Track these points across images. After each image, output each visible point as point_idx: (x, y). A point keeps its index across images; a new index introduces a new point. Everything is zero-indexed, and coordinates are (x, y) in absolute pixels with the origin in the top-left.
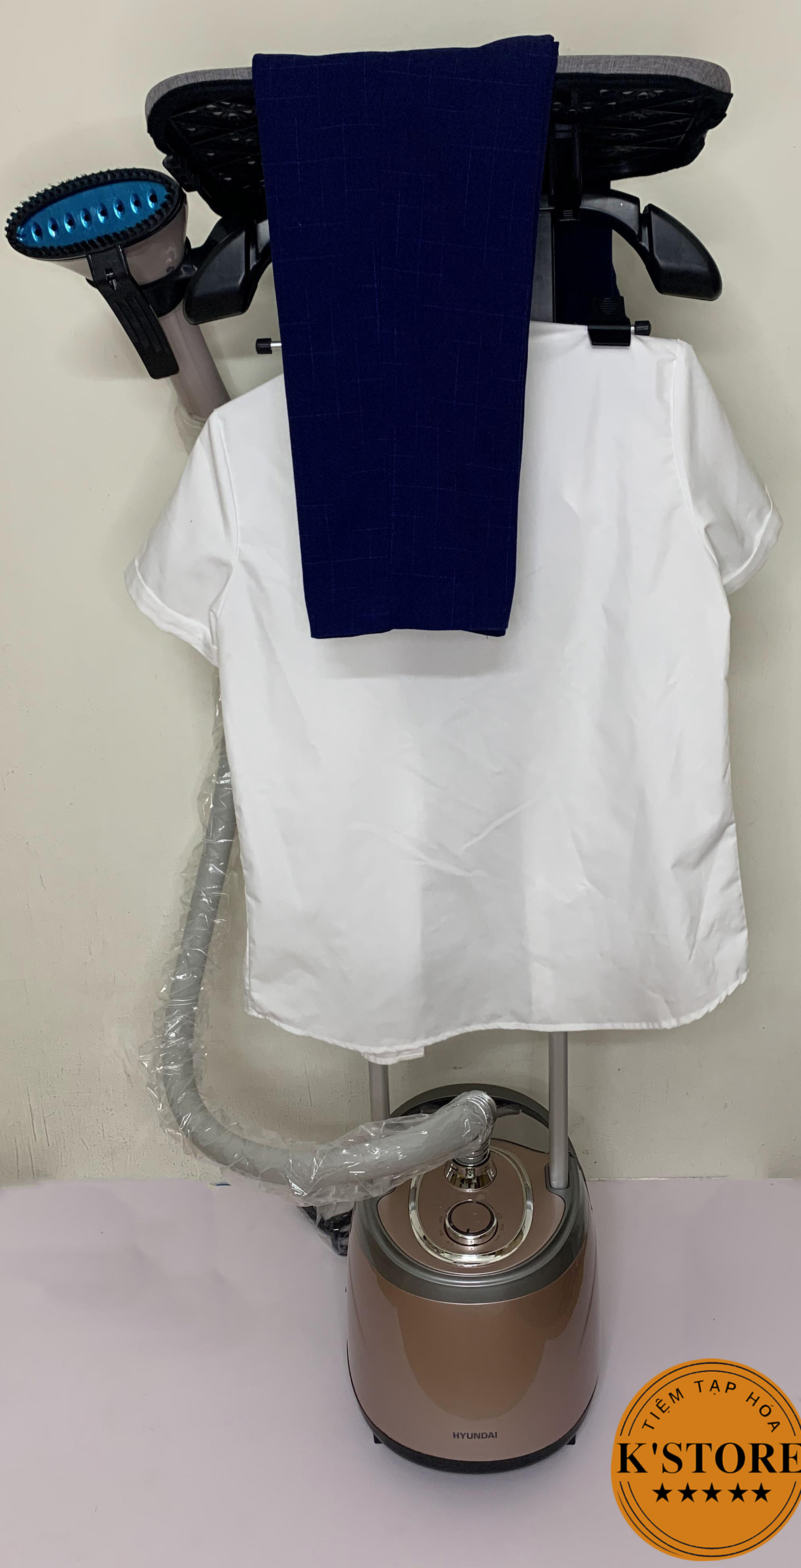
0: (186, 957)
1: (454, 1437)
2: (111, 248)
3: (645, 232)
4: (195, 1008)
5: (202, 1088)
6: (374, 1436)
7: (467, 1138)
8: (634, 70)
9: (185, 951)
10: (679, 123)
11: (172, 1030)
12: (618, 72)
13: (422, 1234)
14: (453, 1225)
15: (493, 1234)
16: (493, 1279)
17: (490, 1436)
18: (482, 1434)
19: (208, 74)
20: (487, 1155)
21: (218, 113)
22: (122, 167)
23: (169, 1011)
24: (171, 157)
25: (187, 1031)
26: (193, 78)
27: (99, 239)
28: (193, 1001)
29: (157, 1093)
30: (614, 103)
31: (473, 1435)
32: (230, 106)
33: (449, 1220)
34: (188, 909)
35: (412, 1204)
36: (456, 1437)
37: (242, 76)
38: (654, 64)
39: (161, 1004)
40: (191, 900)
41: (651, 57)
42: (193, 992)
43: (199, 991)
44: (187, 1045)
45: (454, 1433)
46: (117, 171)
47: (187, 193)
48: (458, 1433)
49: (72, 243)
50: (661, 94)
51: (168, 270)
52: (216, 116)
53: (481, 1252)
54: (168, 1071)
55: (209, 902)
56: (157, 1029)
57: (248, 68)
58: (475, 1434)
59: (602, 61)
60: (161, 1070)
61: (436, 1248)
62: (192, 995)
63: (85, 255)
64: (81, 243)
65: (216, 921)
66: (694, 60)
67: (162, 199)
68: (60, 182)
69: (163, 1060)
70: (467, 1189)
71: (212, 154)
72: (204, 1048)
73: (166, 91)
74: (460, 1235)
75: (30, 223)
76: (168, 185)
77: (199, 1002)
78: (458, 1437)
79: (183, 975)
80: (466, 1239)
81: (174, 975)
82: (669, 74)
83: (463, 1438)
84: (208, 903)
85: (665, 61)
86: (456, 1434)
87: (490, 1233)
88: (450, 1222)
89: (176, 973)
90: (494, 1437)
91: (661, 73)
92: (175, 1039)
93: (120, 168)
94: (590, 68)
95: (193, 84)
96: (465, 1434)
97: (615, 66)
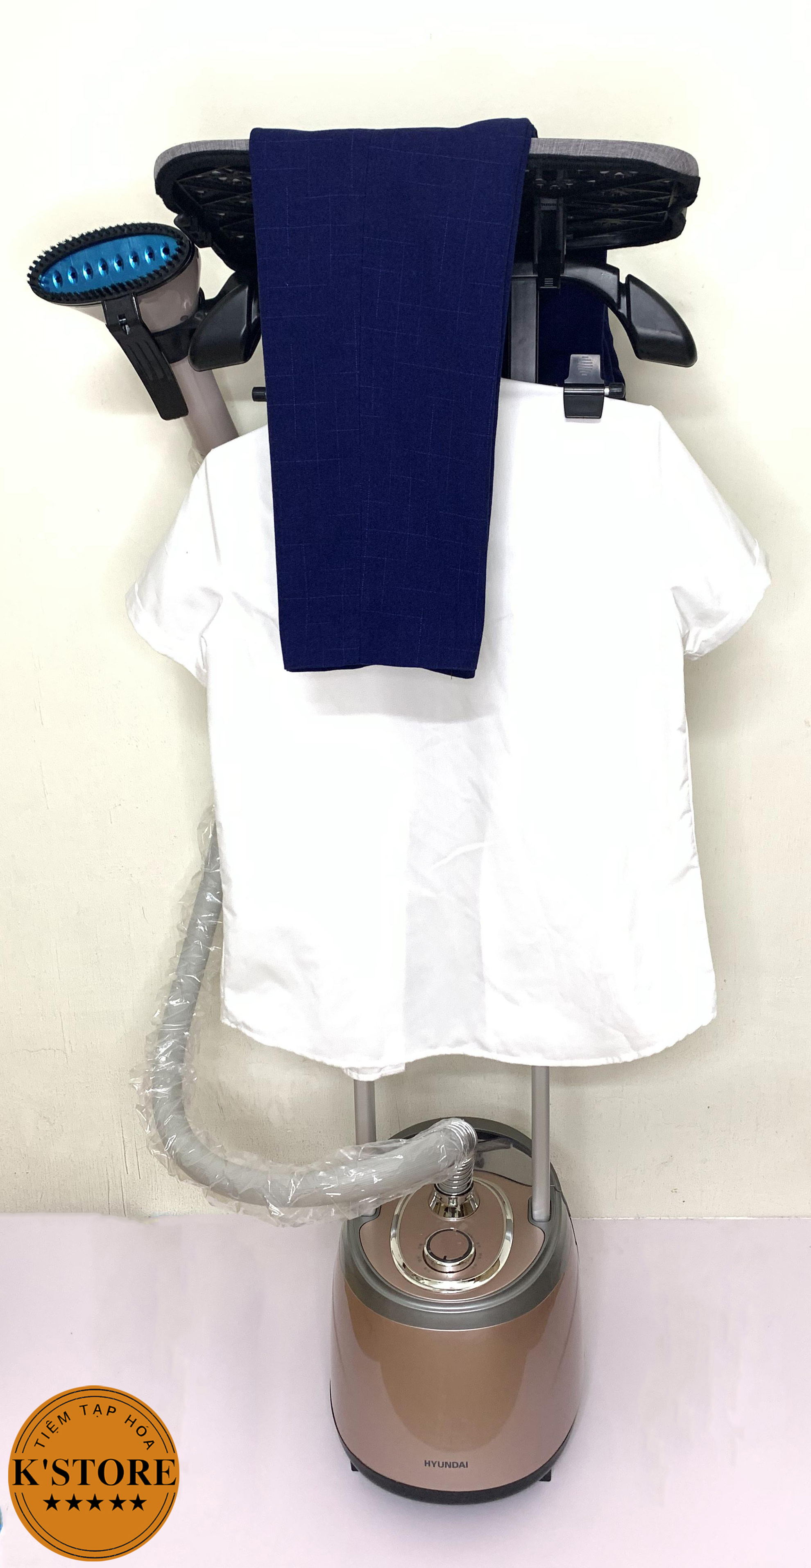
0: (180, 983)
1: (426, 1465)
2: (125, 296)
3: (624, 300)
4: (187, 1033)
5: (190, 1112)
6: (351, 1464)
7: (442, 1164)
8: (603, 154)
9: (179, 978)
10: (661, 199)
11: (163, 1054)
12: (588, 155)
13: (401, 1261)
14: (431, 1253)
15: (471, 1261)
16: (469, 1305)
17: (460, 1466)
18: (453, 1463)
19: (209, 144)
20: (471, 1184)
21: (224, 179)
22: (136, 222)
23: (161, 1035)
24: (181, 217)
25: (179, 1055)
26: (196, 147)
27: (113, 287)
28: (184, 1026)
29: (145, 1115)
30: (594, 181)
31: (444, 1463)
32: (233, 172)
33: (427, 1248)
34: (185, 936)
35: (393, 1232)
36: (427, 1465)
37: (240, 147)
38: (622, 149)
39: (154, 1028)
40: (187, 928)
41: (619, 142)
42: (187, 1017)
43: (192, 1017)
44: (176, 1069)
45: (425, 1461)
46: (133, 225)
47: (199, 249)
48: (429, 1462)
49: (88, 290)
50: (635, 174)
51: (182, 319)
52: (222, 181)
53: (456, 1279)
54: (156, 1093)
55: (205, 930)
56: (149, 1053)
57: (245, 140)
58: (446, 1463)
59: (574, 144)
60: (149, 1093)
61: (415, 1275)
62: (184, 1020)
63: (100, 302)
64: (96, 290)
65: (211, 949)
66: (659, 146)
67: (173, 252)
68: (80, 233)
69: (153, 1082)
70: (450, 1218)
71: (223, 214)
72: (194, 1073)
73: (170, 158)
74: (439, 1262)
75: (51, 272)
76: (179, 239)
77: (191, 1027)
78: (429, 1465)
79: (176, 1001)
80: (445, 1266)
81: (168, 1000)
82: (635, 158)
83: (434, 1466)
84: (203, 930)
85: (631, 146)
86: (427, 1462)
87: (468, 1260)
88: (428, 1249)
89: (170, 998)
90: (464, 1467)
91: (628, 157)
92: (166, 1063)
93: (136, 223)
94: (561, 150)
95: (195, 153)
96: (436, 1462)
97: (584, 148)
